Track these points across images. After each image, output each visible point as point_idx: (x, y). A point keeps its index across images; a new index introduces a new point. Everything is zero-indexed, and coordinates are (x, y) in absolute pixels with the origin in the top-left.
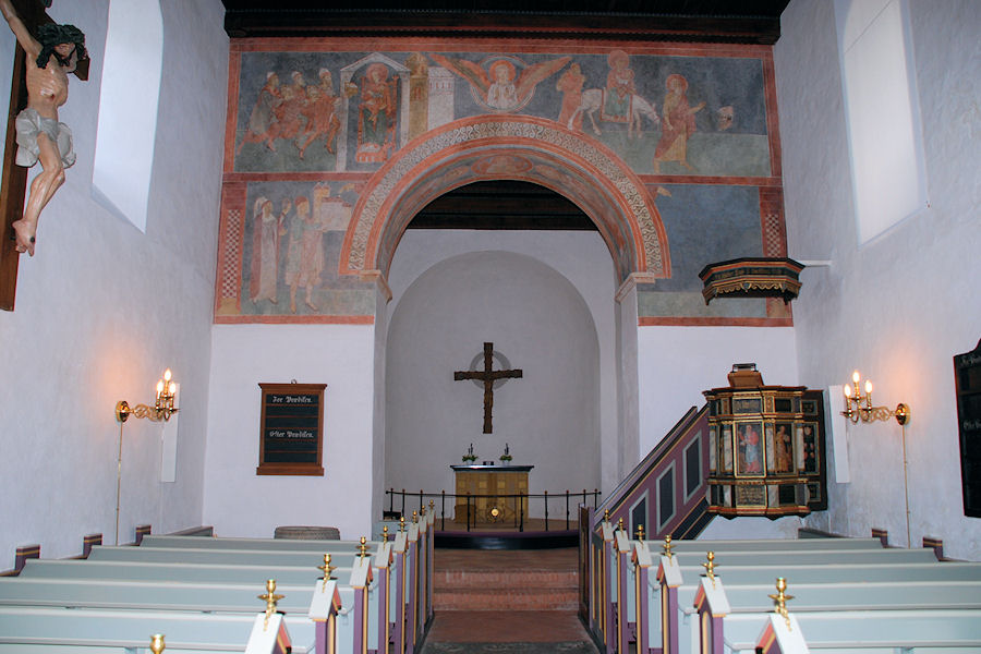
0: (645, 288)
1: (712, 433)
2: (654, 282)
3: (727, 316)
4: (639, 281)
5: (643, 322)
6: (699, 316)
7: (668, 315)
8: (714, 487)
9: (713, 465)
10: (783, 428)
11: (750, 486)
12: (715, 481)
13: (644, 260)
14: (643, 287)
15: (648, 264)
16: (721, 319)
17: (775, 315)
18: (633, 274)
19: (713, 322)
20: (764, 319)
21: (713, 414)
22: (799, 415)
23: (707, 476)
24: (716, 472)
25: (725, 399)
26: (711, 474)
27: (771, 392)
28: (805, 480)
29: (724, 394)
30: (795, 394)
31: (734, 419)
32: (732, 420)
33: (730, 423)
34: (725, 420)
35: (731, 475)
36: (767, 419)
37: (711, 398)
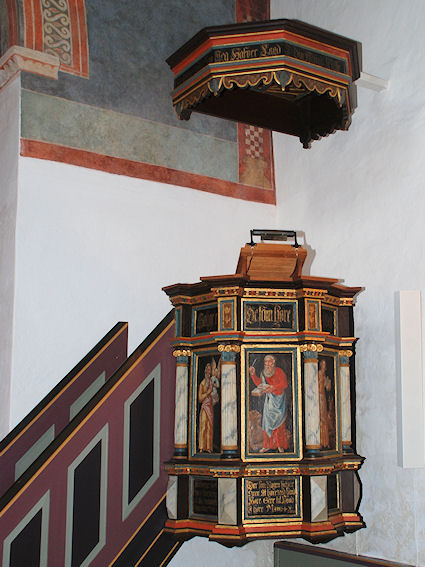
0: (37, 84)
1: (181, 371)
2: (56, 76)
3: (180, 168)
4: (28, 66)
5: (31, 149)
6: (134, 158)
7: (80, 147)
8: (183, 481)
9: (180, 438)
10: (324, 364)
11: (273, 478)
12: (187, 469)
13: (39, 31)
14: (32, 81)
15: (46, 39)
16: (170, 171)
17: (251, 182)
18: (16, 49)
19: (157, 174)
20: (235, 184)
21: (186, 332)
22: (347, 342)
23: (168, 458)
24: (187, 449)
25: (228, 299)
26: (177, 454)
27: (317, 290)
28: (355, 463)
29: (226, 289)
30: (342, 302)
31: (244, 340)
32: (241, 343)
33: (236, 348)
34: (226, 343)
35: (233, 456)
36: (309, 342)
37: (184, 300)
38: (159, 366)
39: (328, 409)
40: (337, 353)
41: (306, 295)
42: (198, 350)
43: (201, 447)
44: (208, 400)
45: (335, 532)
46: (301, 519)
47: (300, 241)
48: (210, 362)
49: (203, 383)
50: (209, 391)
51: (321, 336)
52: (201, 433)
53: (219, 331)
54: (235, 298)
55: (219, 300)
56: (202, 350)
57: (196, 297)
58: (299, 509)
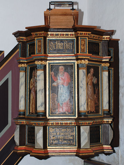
1: (22, 74)
8: (22, 127)
9: (22, 106)
10: (92, 70)
11: (62, 127)
12: (24, 122)
21: (24, 55)
22: (106, 59)
23: (16, 116)
24: (25, 112)
25: (39, 38)
26: (20, 115)
27: (85, 32)
28: (110, 120)
29: (38, 33)
30: (104, 38)
31: (48, 59)
32: (46, 60)
33: (43, 63)
34: (38, 60)
35: (43, 116)
36: (81, 59)
37: (22, 39)
38: (11, 72)
39: (95, 93)
40: (101, 65)
41: (79, 35)
42: (29, 64)
43: (31, 111)
44: (33, 89)
45: (94, 154)
46: (77, 147)
47: (75, 7)
48: (34, 70)
49: (32, 80)
50: (34, 84)
51: (87, 56)
52: (31, 104)
53: (36, 55)
54: (43, 38)
55: (36, 38)
56: (31, 64)
57: (28, 38)
58: (76, 142)
